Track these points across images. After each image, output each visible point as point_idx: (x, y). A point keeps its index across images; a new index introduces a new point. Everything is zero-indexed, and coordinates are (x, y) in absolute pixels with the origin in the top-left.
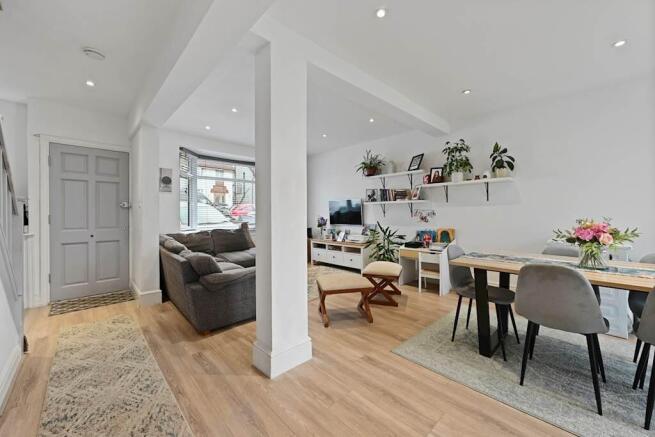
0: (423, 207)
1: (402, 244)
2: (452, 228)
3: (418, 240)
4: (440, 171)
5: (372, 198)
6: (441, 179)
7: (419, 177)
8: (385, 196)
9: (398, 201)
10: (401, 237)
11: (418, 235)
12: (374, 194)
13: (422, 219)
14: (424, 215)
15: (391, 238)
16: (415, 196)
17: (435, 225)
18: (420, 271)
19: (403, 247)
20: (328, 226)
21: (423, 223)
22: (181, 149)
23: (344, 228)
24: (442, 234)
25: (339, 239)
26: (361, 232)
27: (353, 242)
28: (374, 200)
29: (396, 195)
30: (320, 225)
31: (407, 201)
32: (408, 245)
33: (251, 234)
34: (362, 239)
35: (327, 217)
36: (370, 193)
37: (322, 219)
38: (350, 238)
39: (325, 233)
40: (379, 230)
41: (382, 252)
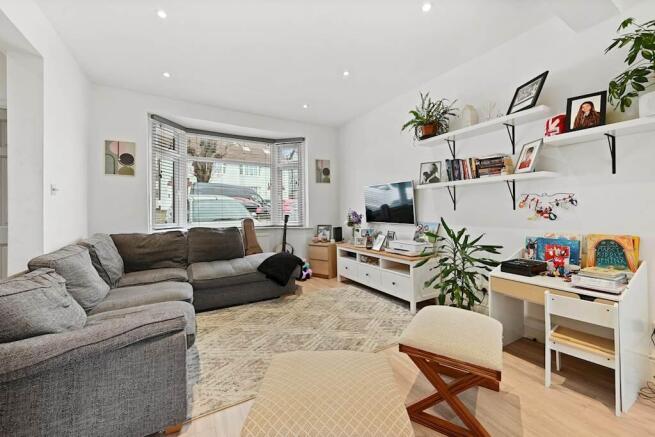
0: (543, 186)
1: (495, 264)
2: (634, 234)
3: (530, 256)
4: (597, 101)
5: (431, 177)
6: (599, 119)
7: (534, 127)
8: (455, 170)
9: (484, 179)
10: (491, 249)
11: (531, 246)
12: (435, 169)
13: (540, 212)
14: (545, 205)
15: (469, 250)
16: (523, 165)
17: (577, 226)
18: (549, 332)
19: (496, 271)
20: (364, 225)
21: (543, 221)
22: (152, 116)
23: (385, 228)
24: (599, 246)
25: (377, 247)
26: (413, 236)
27: (398, 253)
28: (436, 180)
29: (477, 167)
30: (351, 224)
31: (504, 176)
32: (507, 267)
33: (257, 234)
34: (413, 248)
35: (362, 212)
36: (428, 169)
37: (355, 214)
38: (393, 245)
39: (358, 235)
40: (443, 233)
41: (451, 276)
